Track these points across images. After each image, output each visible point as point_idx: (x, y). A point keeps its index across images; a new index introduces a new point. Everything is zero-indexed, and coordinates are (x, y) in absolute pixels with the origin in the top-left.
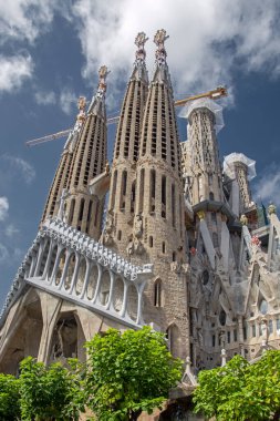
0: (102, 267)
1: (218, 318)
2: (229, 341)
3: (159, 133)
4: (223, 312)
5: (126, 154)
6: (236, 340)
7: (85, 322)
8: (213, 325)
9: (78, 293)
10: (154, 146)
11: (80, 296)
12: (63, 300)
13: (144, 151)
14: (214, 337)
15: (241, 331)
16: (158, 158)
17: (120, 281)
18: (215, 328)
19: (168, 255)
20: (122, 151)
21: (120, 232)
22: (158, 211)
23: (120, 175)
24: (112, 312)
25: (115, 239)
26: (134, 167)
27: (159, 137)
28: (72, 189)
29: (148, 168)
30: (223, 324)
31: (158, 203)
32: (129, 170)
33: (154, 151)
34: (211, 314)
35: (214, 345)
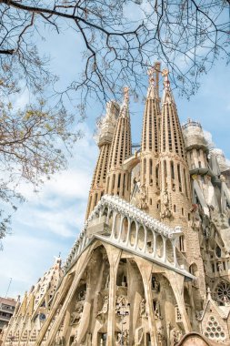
0: (147, 227)
1: (215, 251)
2: (225, 269)
3: (172, 136)
4: (218, 247)
5: (151, 148)
7: (141, 266)
8: (212, 257)
9: (132, 245)
10: (170, 145)
11: (134, 247)
12: (122, 250)
13: (164, 148)
14: (213, 266)
16: (174, 153)
17: (160, 238)
18: (214, 259)
19: (186, 216)
20: (148, 146)
22: (177, 188)
23: (148, 162)
24: (157, 259)
25: (148, 204)
26: (157, 156)
27: (173, 139)
28: (112, 167)
29: (168, 160)
30: (219, 256)
31: (176, 182)
32: (153, 158)
33: (171, 149)
34: (210, 249)
35: (214, 271)
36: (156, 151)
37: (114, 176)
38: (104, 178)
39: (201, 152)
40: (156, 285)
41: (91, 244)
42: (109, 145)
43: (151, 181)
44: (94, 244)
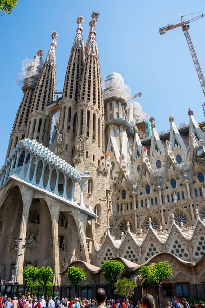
0: (59, 171)
1: (121, 194)
2: (127, 209)
3: (92, 87)
4: (124, 191)
5: (71, 97)
6: (131, 208)
8: (118, 198)
10: (89, 95)
12: (35, 191)
13: (83, 98)
14: (118, 206)
15: (135, 203)
16: (91, 103)
17: (71, 181)
18: (119, 200)
19: (96, 162)
20: (68, 94)
21: (67, 145)
22: (91, 136)
23: (67, 110)
25: (64, 149)
26: (76, 105)
27: (92, 90)
28: (34, 112)
30: (124, 198)
32: (72, 107)
33: (89, 99)
34: (117, 192)
35: (118, 211)
36: (76, 99)
37: (35, 120)
38: (26, 122)
39: (120, 104)
40: (64, 222)
41: (7, 184)
42: (33, 90)
43: (69, 128)
44: (10, 185)
